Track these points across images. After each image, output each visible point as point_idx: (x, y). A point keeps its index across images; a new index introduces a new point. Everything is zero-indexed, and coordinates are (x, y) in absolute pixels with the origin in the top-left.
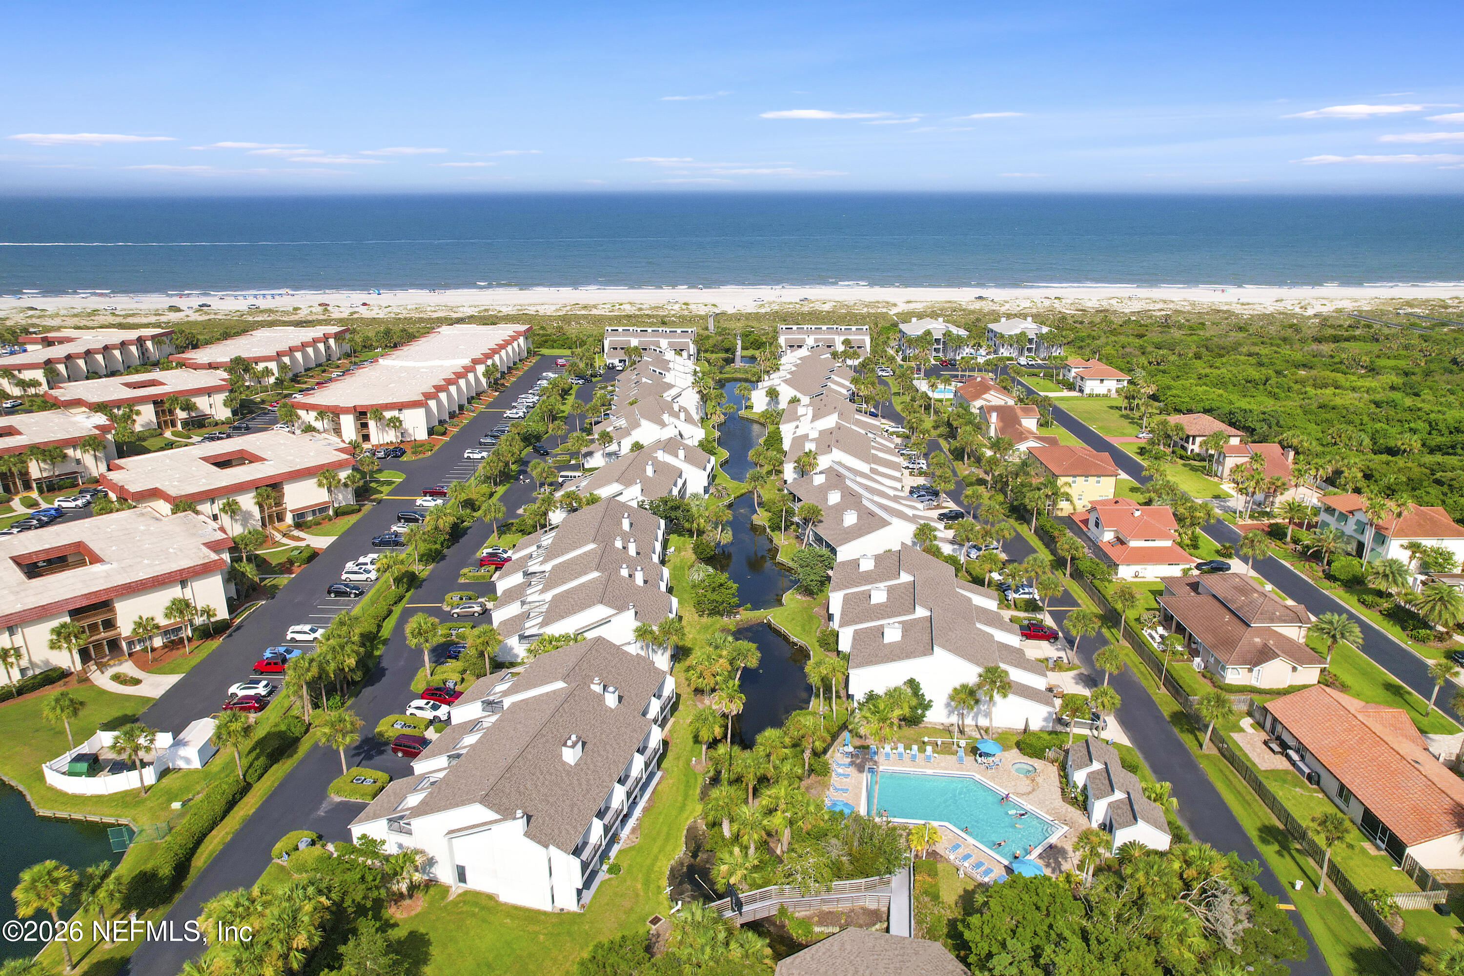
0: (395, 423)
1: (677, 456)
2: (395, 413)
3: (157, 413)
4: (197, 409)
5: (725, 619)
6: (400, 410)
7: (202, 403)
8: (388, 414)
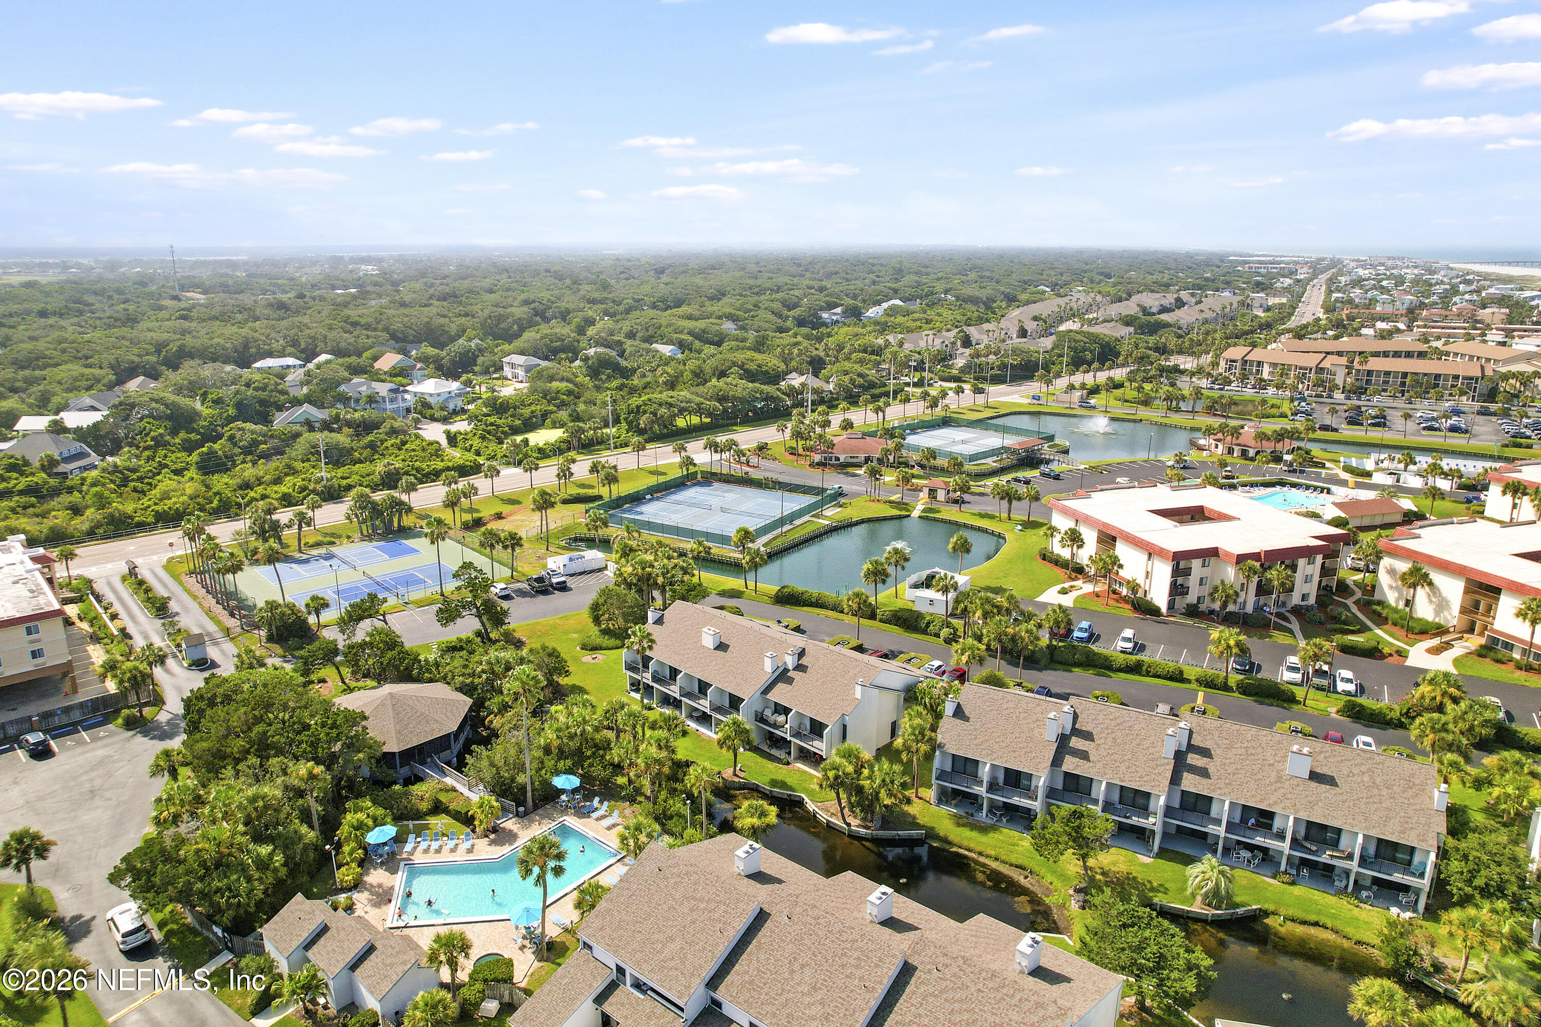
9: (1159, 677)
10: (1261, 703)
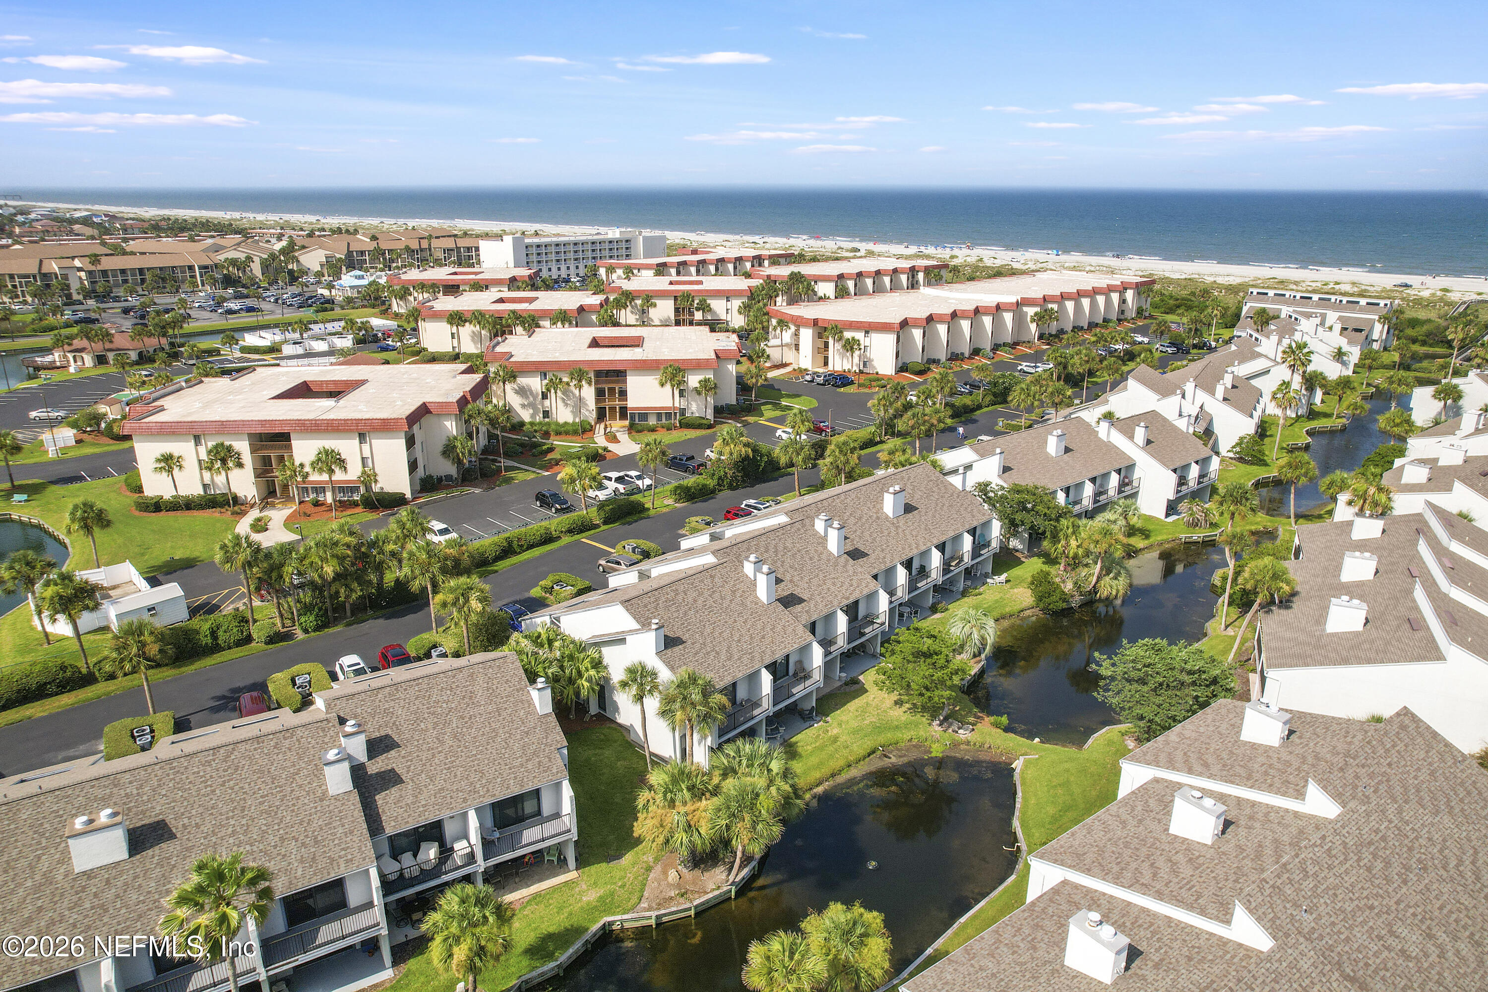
0: (850, 346)
1: (1131, 437)
2: (859, 335)
3: (677, 310)
4: (710, 310)
5: (936, 728)
6: (867, 332)
7: (718, 306)
8: (848, 335)
9: (531, 547)
10: (630, 523)
